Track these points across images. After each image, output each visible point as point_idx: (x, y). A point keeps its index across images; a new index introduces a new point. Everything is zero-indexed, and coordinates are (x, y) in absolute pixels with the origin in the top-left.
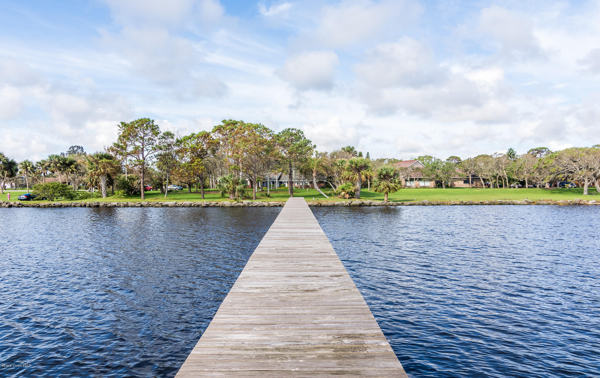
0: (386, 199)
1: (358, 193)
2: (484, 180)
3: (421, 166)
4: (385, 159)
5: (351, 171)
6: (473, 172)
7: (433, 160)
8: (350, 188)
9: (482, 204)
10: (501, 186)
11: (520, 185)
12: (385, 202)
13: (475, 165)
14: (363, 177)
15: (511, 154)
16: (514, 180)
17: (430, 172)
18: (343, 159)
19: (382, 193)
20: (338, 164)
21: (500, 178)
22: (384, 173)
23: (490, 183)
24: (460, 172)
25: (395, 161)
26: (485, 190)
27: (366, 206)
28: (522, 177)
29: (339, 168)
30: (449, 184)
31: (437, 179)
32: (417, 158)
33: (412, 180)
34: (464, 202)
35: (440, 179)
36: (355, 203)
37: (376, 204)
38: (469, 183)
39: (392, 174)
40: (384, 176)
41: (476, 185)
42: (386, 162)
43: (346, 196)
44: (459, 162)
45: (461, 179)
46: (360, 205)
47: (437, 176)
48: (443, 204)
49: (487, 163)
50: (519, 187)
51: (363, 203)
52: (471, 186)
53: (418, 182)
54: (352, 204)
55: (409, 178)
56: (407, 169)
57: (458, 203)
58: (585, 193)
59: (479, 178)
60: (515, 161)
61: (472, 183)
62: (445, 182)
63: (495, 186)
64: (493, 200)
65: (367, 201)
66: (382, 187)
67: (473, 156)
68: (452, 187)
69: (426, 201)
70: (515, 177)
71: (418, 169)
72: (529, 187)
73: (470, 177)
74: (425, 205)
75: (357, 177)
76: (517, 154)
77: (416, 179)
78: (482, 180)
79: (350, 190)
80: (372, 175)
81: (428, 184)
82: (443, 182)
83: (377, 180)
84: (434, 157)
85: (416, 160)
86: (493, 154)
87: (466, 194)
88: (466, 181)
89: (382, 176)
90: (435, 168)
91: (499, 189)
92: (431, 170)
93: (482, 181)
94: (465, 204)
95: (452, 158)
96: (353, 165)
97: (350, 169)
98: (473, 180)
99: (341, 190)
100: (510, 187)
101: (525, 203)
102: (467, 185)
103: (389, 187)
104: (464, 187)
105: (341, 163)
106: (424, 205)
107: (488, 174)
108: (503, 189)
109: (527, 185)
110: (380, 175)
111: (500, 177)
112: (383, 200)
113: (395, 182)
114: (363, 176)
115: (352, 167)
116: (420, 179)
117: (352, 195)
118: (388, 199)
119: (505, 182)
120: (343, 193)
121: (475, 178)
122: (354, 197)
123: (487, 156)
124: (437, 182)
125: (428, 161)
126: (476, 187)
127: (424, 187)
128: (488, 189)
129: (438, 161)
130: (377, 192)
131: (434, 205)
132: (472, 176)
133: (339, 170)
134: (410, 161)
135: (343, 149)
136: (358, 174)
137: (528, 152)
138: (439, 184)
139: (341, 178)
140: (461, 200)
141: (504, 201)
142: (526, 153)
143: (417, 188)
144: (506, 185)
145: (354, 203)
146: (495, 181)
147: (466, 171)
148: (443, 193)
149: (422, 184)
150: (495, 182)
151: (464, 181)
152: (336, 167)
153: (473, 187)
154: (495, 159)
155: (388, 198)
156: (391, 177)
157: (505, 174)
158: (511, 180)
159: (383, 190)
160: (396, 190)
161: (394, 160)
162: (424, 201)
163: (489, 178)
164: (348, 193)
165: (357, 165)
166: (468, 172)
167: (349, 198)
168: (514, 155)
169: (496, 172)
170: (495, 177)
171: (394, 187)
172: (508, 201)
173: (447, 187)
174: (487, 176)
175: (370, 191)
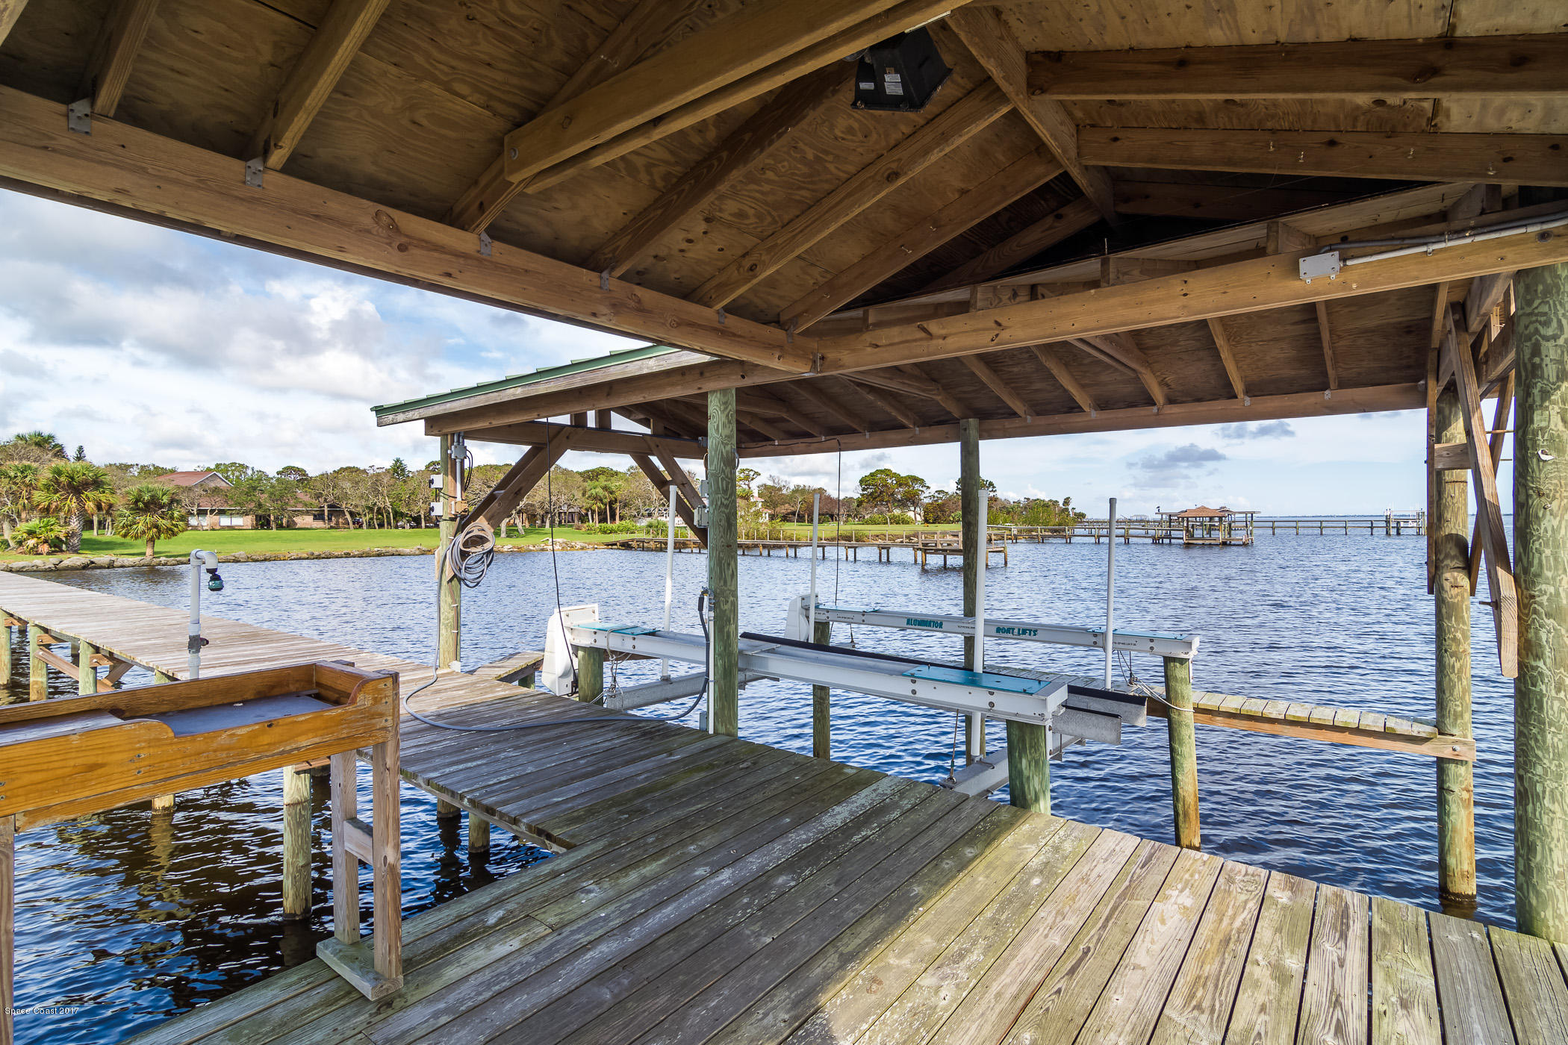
0: (149, 551)
1: (75, 541)
2: (351, 514)
3: (224, 484)
4: (132, 466)
5: (56, 492)
6: (330, 498)
7: (250, 472)
8: (51, 530)
9: (348, 555)
10: (381, 526)
11: (413, 523)
12: (148, 559)
13: (334, 487)
14: (90, 506)
15: (398, 468)
16: (402, 515)
17: (244, 497)
18: (26, 463)
19: (139, 541)
20: (12, 474)
21: (379, 511)
22: (147, 498)
23: (364, 520)
24: (306, 499)
25: (159, 472)
26: (353, 531)
27: (101, 567)
28: (416, 509)
29: (15, 484)
30: (285, 521)
31: (260, 512)
32: (213, 467)
33: (202, 513)
34: (316, 553)
35: (265, 511)
36: (70, 564)
37: (126, 563)
38: (323, 519)
39: (165, 500)
40: (146, 504)
41: (337, 523)
42: (135, 471)
43: (40, 549)
44: (303, 479)
45: (308, 513)
46: (85, 567)
47: (260, 505)
48: (276, 559)
49: (357, 483)
50: (412, 527)
51: (92, 562)
52: (328, 526)
53: (217, 517)
54: (62, 565)
55: (195, 509)
56: (190, 489)
57: (305, 556)
58: (503, 535)
59: (343, 512)
60: (405, 482)
61: (330, 519)
62: (277, 518)
63: (370, 526)
64: (367, 549)
65: (102, 558)
66: (141, 527)
67: (330, 469)
68: (291, 526)
69: (241, 553)
70: (405, 510)
71: (216, 490)
72: (426, 527)
73: (326, 509)
74: (239, 561)
75: (74, 505)
76: (408, 469)
77: (212, 511)
78: (347, 514)
79: (52, 535)
80: (112, 501)
81: (238, 521)
82: (272, 518)
83: (128, 513)
84: (251, 466)
85: (209, 470)
86: (367, 468)
87: (320, 539)
88: (319, 516)
89: (141, 505)
90: (255, 489)
91: (377, 530)
92: (247, 494)
93: (348, 516)
94: (318, 557)
95: (289, 470)
96: (62, 479)
97: (54, 486)
98: (331, 514)
99: (25, 535)
100: (397, 527)
101: (417, 552)
102: (319, 524)
103: (156, 526)
104: (314, 526)
105: (22, 472)
106: (236, 561)
107: (358, 503)
108: (385, 530)
109: (423, 524)
110: (137, 501)
111: (379, 509)
112: (144, 554)
113: (172, 518)
114: (91, 503)
115: (58, 483)
116: (222, 512)
117: (56, 546)
118: (154, 553)
119: (388, 517)
120: (31, 542)
121: (335, 510)
122: (62, 551)
123: (357, 470)
124: (258, 518)
125: (237, 474)
126: (337, 527)
127: (231, 528)
128: (360, 531)
129: (262, 476)
130: (129, 538)
131: (257, 561)
132: (329, 506)
133: (15, 488)
134: (195, 473)
135: (20, 437)
136: (74, 500)
137: (427, 467)
138: (263, 522)
139: (20, 507)
140: (310, 550)
141: (384, 550)
142: (423, 468)
143: (213, 530)
144: (389, 523)
145: (67, 563)
146: (371, 515)
147: (318, 496)
148: (272, 539)
149: (225, 521)
150: (372, 519)
151: (315, 516)
152: (8, 480)
153: (332, 528)
154: (371, 477)
155: (156, 550)
156: (162, 507)
157: (388, 504)
158: (398, 515)
159: (144, 532)
160: (174, 534)
161: (157, 468)
162: (237, 555)
163: (359, 510)
164: (46, 541)
165: (72, 478)
166: (322, 500)
167: (48, 554)
168: (403, 470)
169: (372, 500)
170: (371, 509)
171: (169, 526)
172: (390, 549)
173: (280, 527)
174: (356, 506)
175: (99, 538)
